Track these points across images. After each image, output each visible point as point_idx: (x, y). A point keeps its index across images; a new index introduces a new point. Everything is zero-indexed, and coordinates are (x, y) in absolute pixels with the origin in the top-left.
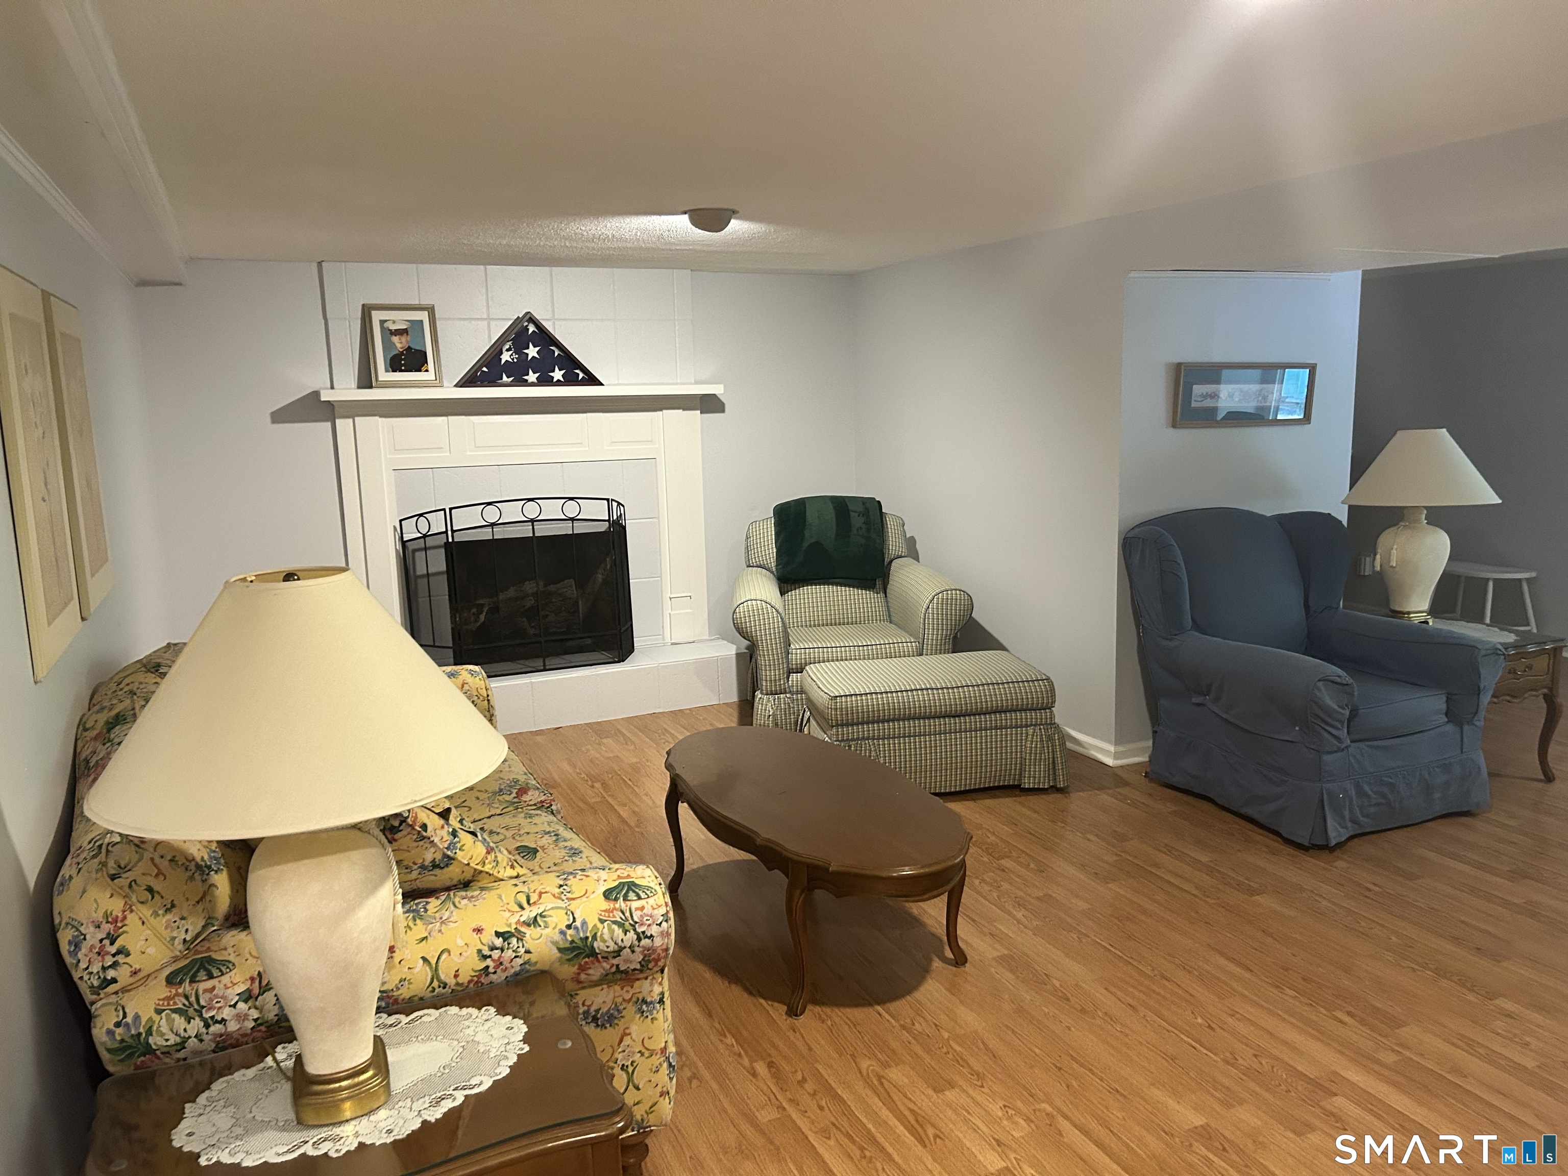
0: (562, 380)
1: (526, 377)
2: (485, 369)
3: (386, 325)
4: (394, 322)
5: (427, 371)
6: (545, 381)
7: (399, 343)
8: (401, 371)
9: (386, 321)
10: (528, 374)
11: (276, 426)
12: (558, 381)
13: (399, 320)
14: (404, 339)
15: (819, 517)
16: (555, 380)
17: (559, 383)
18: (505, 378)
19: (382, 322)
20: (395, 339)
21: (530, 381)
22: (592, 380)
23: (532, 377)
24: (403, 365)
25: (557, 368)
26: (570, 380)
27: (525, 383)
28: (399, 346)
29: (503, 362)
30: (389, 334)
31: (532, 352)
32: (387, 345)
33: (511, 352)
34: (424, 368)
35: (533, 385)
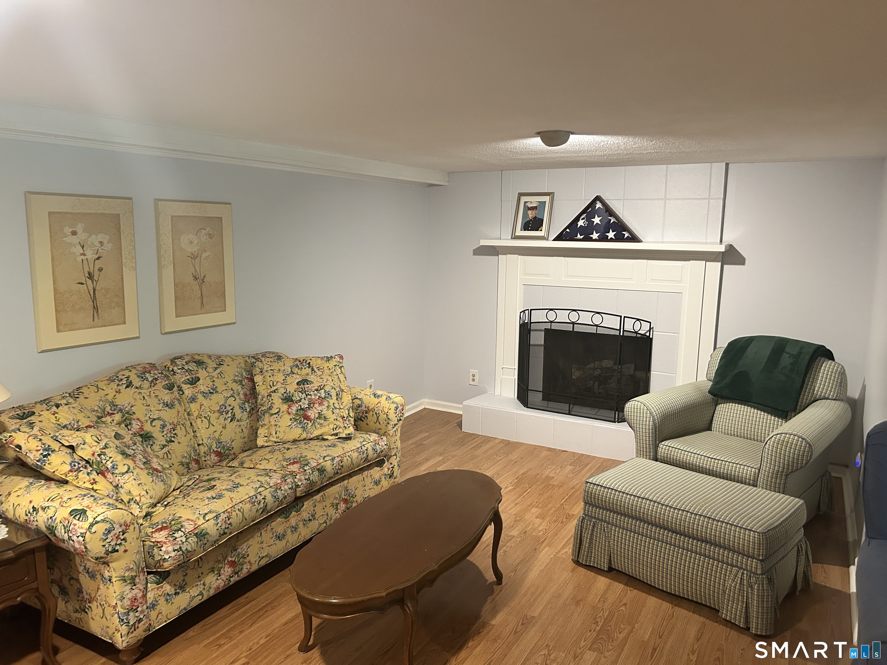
0: (614, 238)
1: (591, 236)
2: (568, 230)
3: (527, 204)
4: (531, 202)
5: (541, 230)
6: (603, 238)
7: (531, 214)
8: (528, 230)
9: (527, 202)
10: (593, 234)
11: (475, 256)
12: (611, 238)
13: (534, 201)
14: (534, 212)
15: (756, 353)
16: (609, 238)
17: (611, 240)
18: (579, 236)
19: (525, 203)
20: (530, 212)
21: (594, 238)
22: (634, 239)
23: (595, 236)
24: (530, 227)
25: (611, 230)
26: (619, 238)
27: (591, 240)
28: (530, 216)
29: (579, 226)
30: (527, 208)
31: (597, 220)
32: (525, 214)
33: (584, 220)
34: (540, 229)
35: (595, 240)
